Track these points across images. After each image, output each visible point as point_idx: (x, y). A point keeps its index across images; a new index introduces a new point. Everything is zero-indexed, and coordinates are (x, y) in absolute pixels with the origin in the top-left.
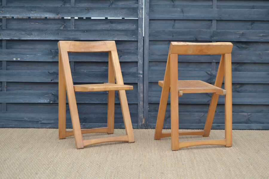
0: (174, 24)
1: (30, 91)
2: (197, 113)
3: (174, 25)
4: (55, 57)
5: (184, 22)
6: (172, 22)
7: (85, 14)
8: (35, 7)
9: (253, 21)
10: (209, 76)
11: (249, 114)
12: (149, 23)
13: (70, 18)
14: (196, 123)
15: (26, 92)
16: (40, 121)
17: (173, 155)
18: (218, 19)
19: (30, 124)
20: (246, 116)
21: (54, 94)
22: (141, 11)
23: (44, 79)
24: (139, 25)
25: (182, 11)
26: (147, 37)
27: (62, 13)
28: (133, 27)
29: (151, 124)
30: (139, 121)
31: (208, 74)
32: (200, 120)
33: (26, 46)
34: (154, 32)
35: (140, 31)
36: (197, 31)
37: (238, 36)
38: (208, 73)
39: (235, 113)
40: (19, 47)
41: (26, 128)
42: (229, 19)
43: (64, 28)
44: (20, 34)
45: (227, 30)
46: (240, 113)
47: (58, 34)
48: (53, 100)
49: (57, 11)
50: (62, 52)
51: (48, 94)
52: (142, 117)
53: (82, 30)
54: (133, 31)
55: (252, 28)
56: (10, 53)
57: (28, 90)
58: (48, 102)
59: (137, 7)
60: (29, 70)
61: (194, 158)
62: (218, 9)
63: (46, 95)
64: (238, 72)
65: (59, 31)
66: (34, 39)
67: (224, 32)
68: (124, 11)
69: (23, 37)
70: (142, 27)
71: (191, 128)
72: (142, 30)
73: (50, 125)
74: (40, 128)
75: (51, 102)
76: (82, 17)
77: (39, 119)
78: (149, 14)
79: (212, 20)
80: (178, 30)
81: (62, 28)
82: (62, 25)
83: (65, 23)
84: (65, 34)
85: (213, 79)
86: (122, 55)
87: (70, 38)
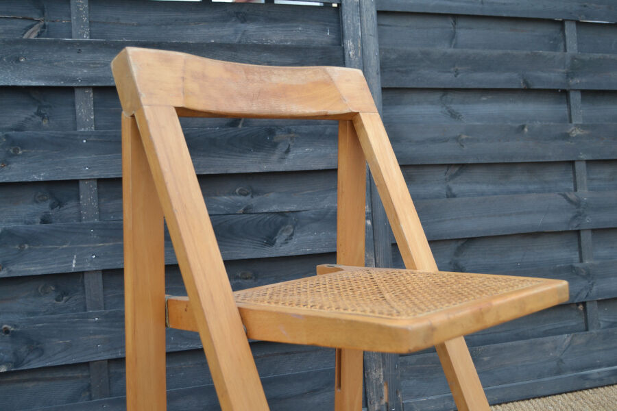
0: (455, 33)
3: (453, 36)
5: (483, 24)
6: (448, 23)
10: (574, 207)
12: (375, 23)
14: (550, 374)
18: (579, 20)
26: (375, 74)
28: (321, 37)
29: (411, 401)
30: (372, 395)
31: (570, 201)
32: (561, 361)
34: (393, 56)
35: (351, 53)
36: (527, 55)
38: (569, 196)
43: (39, 35)
45: (607, 56)
47: (18, 60)
48: (7, 356)
52: (382, 379)
65: (19, 47)
67: (600, 59)
70: (356, 38)
71: (539, 393)
75: (3, 369)
79: (561, 24)
80: (470, 51)
81: (32, 35)
82: (29, 23)
83: (43, 14)
84: (50, 62)
85: (585, 216)
86: (292, 144)
87: (74, 80)
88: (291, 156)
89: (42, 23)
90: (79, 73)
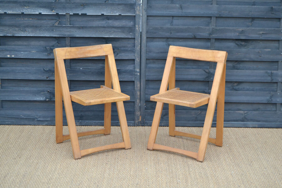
0: (173, 21)
1: (26, 88)
2: (193, 111)
3: (172, 22)
4: (50, 54)
5: (183, 18)
6: (171, 19)
7: (81, 10)
8: (29, 2)
9: (253, 19)
10: (207, 74)
11: (246, 112)
12: (146, 19)
13: (65, 14)
14: (192, 121)
15: (21, 89)
16: (36, 118)
17: (168, 168)
18: (217, 16)
19: (26, 121)
20: (242, 114)
21: (50, 91)
22: (138, 8)
23: (40, 76)
24: (136, 22)
25: (181, 8)
26: (145, 34)
27: (56, 8)
28: (130, 24)
29: (148, 122)
30: (136, 118)
31: (206, 72)
32: (197, 118)
33: (20, 43)
34: (151, 29)
35: (137, 29)
36: (196, 28)
37: (238, 34)
38: (206, 70)
39: (232, 112)
40: (13, 44)
41: (22, 125)
42: (229, 16)
43: (58, 24)
44: (13, 30)
45: (226, 28)
46: (237, 111)
47: (53, 30)
48: (49, 97)
49: (52, 7)
50: (58, 60)
51: (44, 92)
52: (139, 115)
53: (77, 27)
54: (130, 28)
55: (252, 25)
56: (4, 50)
57: (23, 88)
58: (44, 100)
59: (134, 3)
60: (23, 67)
61: (188, 174)
62: (218, 6)
63: (42, 93)
64: (237, 70)
65: (54, 27)
66: (28, 36)
67: (223, 29)
68: (121, 7)
69: (16, 34)
70: (139, 25)
72: (139, 27)
73: (46, 123)
74: (36, 125)
75: (47, 100)
76: (78, 13)
77: (36, 116)
78: (147, 10)
79: (211, 17)
80: (177, 27)
81: (56, 24)
82: (56, 21)
83: (59, 18)
84: (60, 31)
85: (211, 77)
86: (119, 52)
87: (66, 35)
88: (118, 55)
89: (59, 21)
90: (67, 33)
